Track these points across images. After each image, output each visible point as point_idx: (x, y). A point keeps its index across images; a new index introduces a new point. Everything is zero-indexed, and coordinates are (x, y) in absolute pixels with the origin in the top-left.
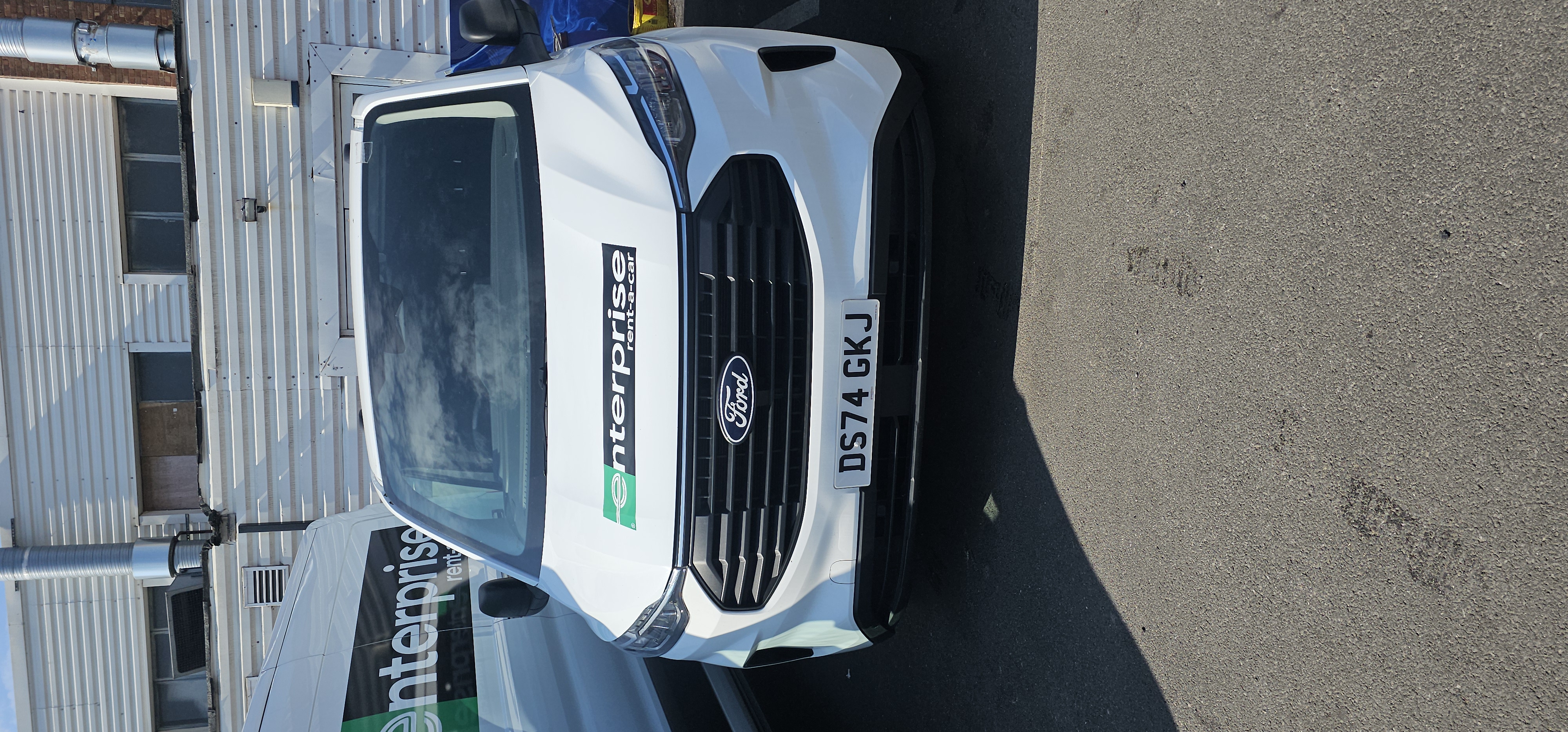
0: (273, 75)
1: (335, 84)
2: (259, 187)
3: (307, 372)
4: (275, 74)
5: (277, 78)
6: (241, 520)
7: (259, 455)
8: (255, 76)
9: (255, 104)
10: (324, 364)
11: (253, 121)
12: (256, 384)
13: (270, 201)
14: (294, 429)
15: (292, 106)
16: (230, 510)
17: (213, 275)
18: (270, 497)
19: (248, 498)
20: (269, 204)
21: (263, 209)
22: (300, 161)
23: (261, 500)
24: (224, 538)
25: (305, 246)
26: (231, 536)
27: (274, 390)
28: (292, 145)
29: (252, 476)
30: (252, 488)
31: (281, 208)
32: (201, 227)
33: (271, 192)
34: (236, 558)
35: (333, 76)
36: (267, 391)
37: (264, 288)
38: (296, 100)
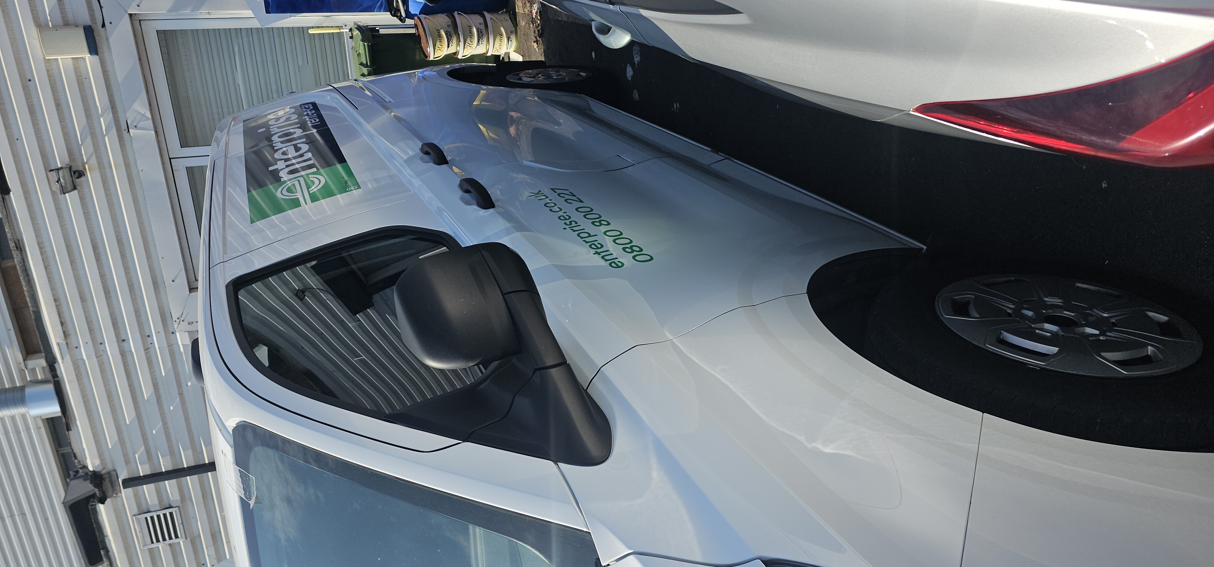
0: (60, 21)
1: (135, 22)
2: (71, 150)
3: (161, 329)
4: (63, 20)
5: (67, 24)
6: (123, 475)
7: (128, 414)
8: (40, 25)
9: (47, 58)
10: (178, 321)
11: (49, 76)
12: (111, 349)
13: (86, 163)
14: (159, 384)
15: (90, 56)
16: (110, 467)
17: (41, 248)
18: (148, 451)
19: (125, 455)
20: (86, 166)
21: (80, 174)
22: (111, 115)
23: (139, 454)
24: (109, 493)
25: (135, 205)
26: (115, 491)
27: (131, 351)
28: (99, 99)
29: (125, 434)
30: (128, 444)
31: (100, 169)
32: (16, 198)
33: (85, 152)
34: (125, 508)
35: (131, 15)
36: (124, 354)
37: (99, 253)
38: (93, 49)
